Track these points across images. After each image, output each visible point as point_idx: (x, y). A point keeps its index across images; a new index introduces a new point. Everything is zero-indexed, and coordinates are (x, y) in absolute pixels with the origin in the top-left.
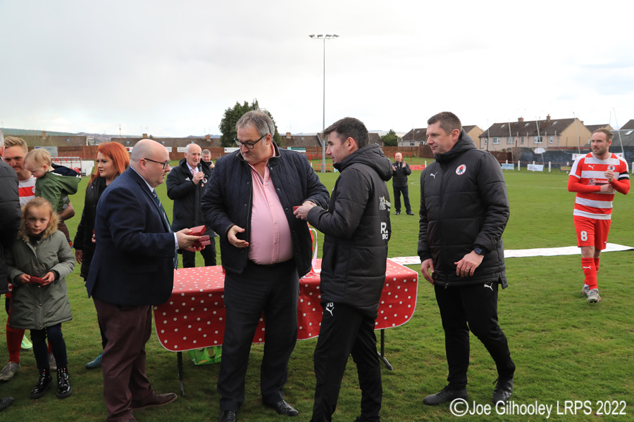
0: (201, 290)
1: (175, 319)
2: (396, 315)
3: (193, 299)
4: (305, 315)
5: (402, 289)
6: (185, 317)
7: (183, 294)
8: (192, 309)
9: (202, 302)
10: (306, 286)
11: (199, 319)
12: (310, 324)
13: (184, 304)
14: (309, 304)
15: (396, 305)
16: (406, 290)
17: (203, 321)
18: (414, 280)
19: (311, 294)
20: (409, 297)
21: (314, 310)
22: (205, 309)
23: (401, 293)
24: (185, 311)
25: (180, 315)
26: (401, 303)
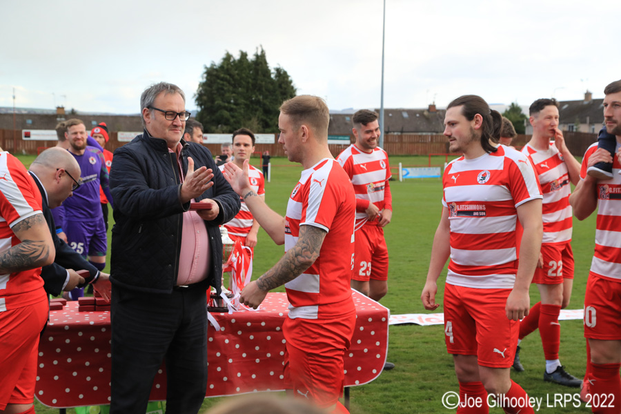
0: (92, 323)
1: (55, 362)
2: (359, 369)
3: (80, 334)
4: (230, 361)
5: (367, 332)
6: (69, 360)
7: (67, 328)
8: (79, 349)
9: (92, 338)
10: (233, 321)
11: (87, 364)
12: (239, 375)
13: (68, 341)
14: (237, 346)
15: (359, 354)
16: (373, 333)
17: (94, 367)
18: (384, 319)
19: (240, 333)
20: (378, 344)
21: (244, 355)
22: (97, 350)
23: (365, 336)
24: (69, 351)
25: (61, 357)
26: (366, 350)
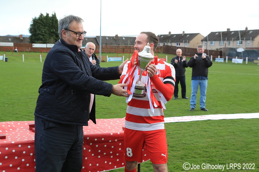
0: (13, 142)
3: (7, 149)
4: (86, 158)
6: (1, 164)
8: (6, 157)
9: (14, 151)
10: (88, 138)
11: (11, 165)
12: (90, 165)
14: (90, 151)
19: (91, 144)
21: (93, 155)
22: (16, 158)
